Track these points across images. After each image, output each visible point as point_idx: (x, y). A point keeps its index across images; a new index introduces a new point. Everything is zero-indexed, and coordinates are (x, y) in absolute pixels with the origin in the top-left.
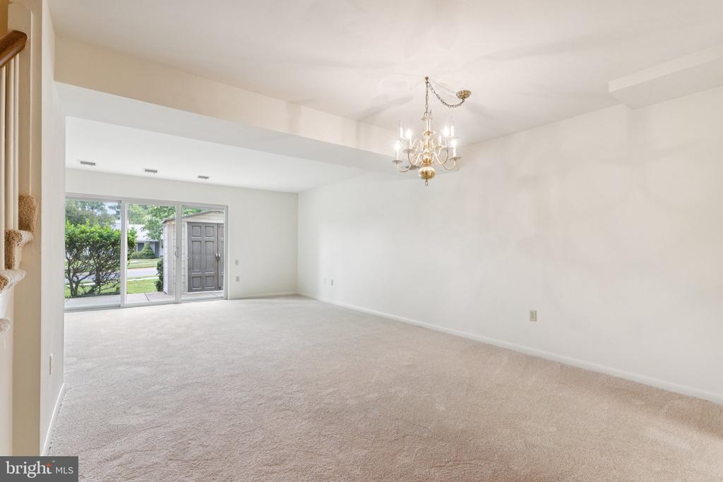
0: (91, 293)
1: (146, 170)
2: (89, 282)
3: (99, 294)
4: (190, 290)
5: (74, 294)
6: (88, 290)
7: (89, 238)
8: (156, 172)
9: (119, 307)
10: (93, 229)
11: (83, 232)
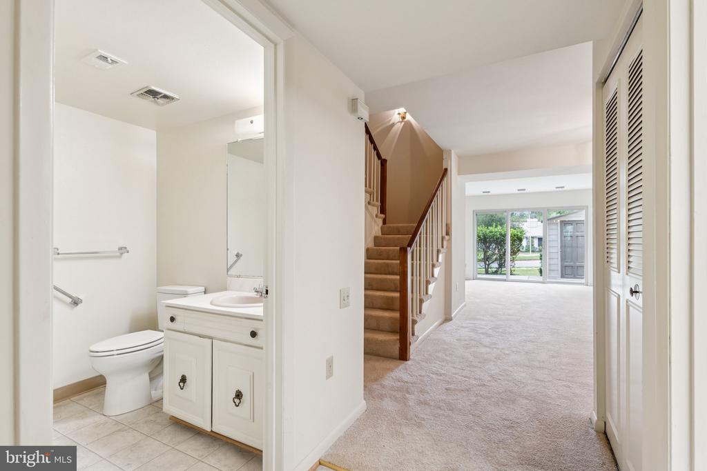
0: (496, 273)
1: (519, 190)
2: (495, 265)
3: (501, 274)
4: (562, 277)
5: (487, 273)
6: (494, 270)
7: (494, 235)
8: (525, 190)
9: (505, 280)
10: (496, 230)
11: (491, 232)
